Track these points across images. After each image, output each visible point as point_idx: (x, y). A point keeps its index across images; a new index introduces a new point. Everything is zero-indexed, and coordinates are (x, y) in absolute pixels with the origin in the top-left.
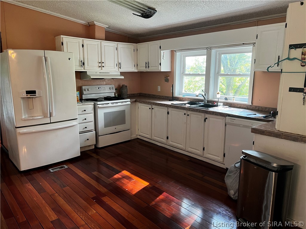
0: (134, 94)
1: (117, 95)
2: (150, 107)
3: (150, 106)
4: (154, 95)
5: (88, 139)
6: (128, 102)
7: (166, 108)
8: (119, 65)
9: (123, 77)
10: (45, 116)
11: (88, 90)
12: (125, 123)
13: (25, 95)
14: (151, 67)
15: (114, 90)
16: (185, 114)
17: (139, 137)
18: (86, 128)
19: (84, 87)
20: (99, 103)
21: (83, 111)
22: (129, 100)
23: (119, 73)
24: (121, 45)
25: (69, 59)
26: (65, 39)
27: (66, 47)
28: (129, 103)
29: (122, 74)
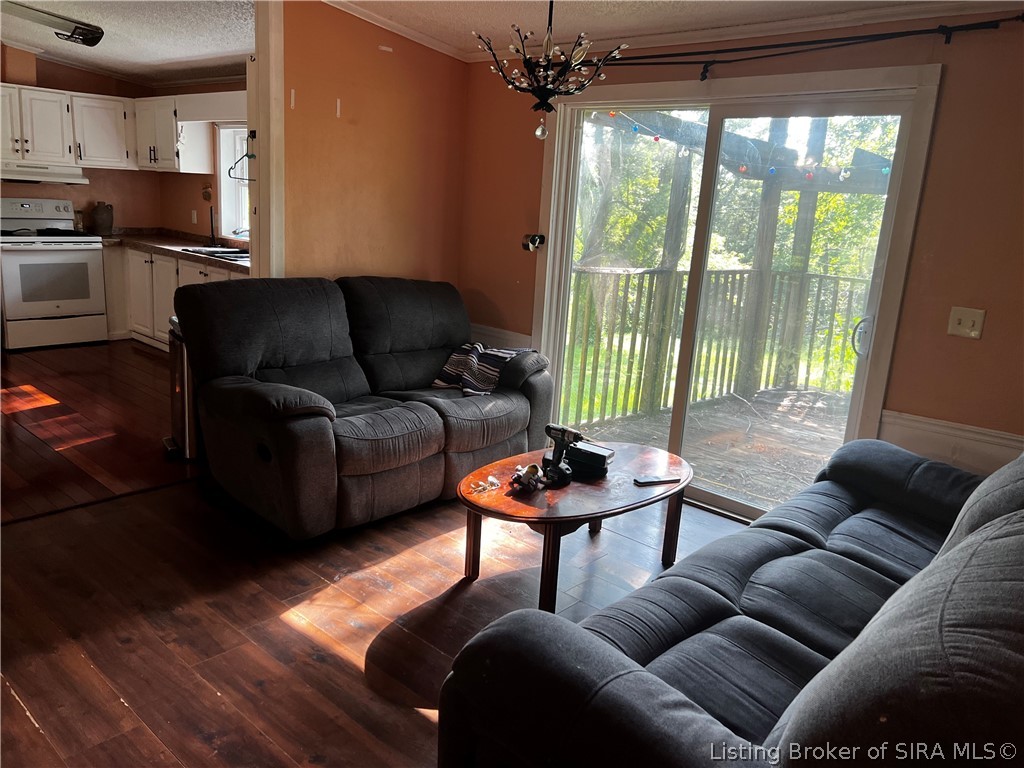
0: (140, 230)
1: (80, 226)
2: (148, 259)
3: (147, 257)
4: (186, 234)
6: (96, 243)
7: (174, 260)
8: (78, 150)
9: (86, 181)
12: (88, 297)
14: (163, 159)
15: (73, 213)
16: (201, 273)
17: (134, 336)
22: (100, 239)
23: (80, 172)
24: (82, 101)
28: (100, 246)
29: (88, 172)
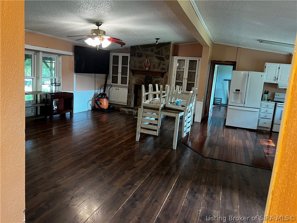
5: (265, 123)
10: (242, 103)
11: (278, 95)
13: (235, 91)
18: (266, 116)
19: (276, 93)
20: (278, 103)
21: (266, 106)
25: (262, 76)
26: (268, 65)
27: (267, 69)
